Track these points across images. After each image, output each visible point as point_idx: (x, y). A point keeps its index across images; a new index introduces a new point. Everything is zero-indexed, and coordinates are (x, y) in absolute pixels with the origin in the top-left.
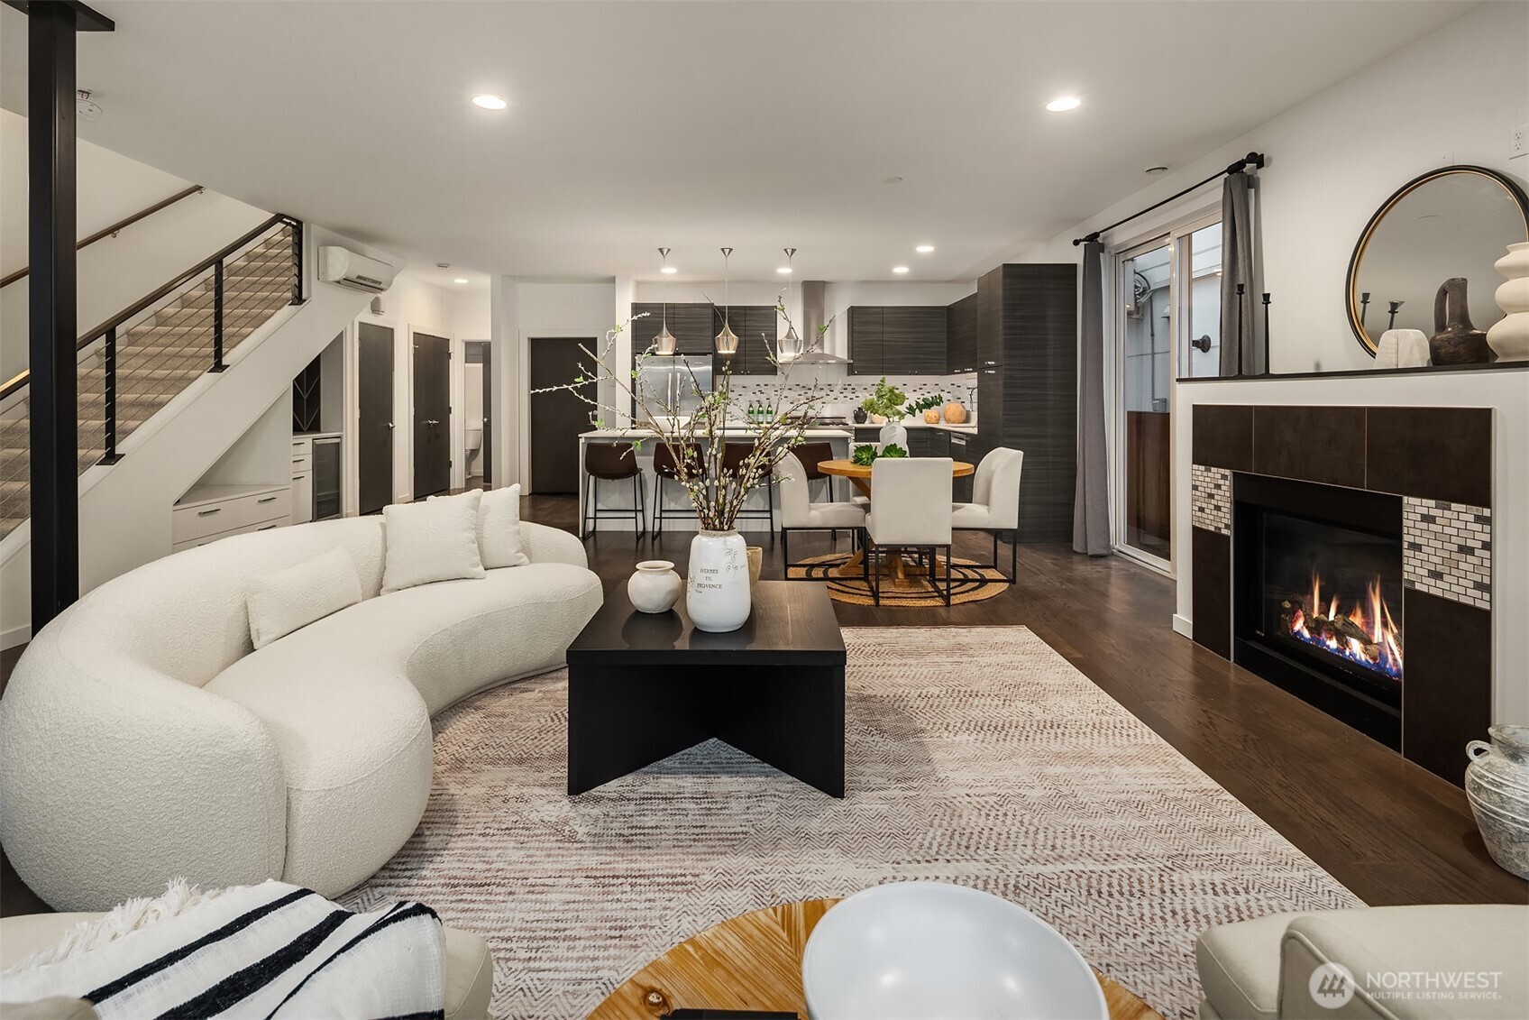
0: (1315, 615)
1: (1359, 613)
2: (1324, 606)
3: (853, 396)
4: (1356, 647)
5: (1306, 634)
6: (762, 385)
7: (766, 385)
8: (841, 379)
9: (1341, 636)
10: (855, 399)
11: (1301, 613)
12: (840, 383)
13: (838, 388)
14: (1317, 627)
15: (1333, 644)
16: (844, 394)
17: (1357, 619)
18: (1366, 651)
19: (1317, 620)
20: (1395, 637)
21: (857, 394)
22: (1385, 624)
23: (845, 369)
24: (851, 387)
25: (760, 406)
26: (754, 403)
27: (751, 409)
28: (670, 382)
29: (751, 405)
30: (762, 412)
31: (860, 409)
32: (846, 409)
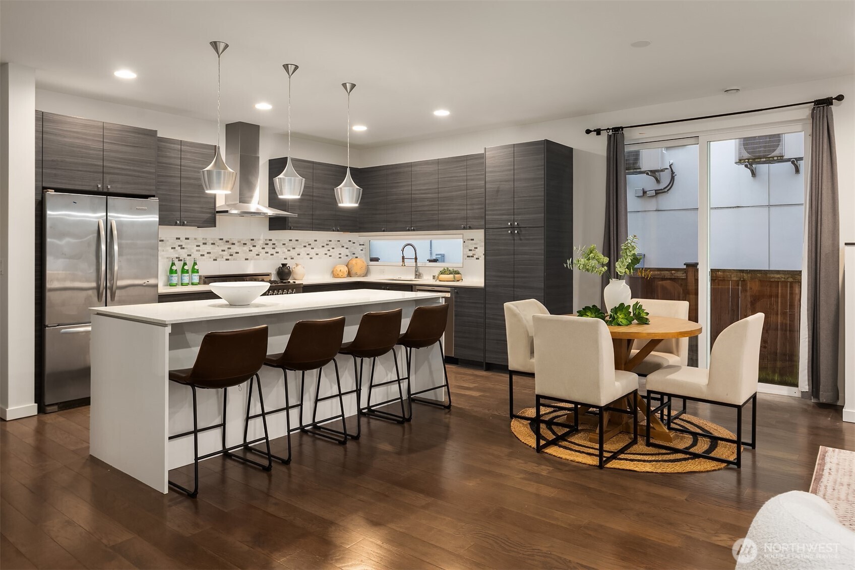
3: (273, 251)
6: (183, 238)
7: (187, 239)
8: (263, 233)
10: (275, 254)
12: (262, 237)
13: (260, 243)
16: (266, 250)
21: (277, 250)
23: (267, 223)
24: (272, 242)
25: (185, 264)
26: (176, 262)
27: (174, 268)
28: (103, 233)
29: (173, 264)
30: (187, 272)
31: (284, 265)
32: (269, 266)
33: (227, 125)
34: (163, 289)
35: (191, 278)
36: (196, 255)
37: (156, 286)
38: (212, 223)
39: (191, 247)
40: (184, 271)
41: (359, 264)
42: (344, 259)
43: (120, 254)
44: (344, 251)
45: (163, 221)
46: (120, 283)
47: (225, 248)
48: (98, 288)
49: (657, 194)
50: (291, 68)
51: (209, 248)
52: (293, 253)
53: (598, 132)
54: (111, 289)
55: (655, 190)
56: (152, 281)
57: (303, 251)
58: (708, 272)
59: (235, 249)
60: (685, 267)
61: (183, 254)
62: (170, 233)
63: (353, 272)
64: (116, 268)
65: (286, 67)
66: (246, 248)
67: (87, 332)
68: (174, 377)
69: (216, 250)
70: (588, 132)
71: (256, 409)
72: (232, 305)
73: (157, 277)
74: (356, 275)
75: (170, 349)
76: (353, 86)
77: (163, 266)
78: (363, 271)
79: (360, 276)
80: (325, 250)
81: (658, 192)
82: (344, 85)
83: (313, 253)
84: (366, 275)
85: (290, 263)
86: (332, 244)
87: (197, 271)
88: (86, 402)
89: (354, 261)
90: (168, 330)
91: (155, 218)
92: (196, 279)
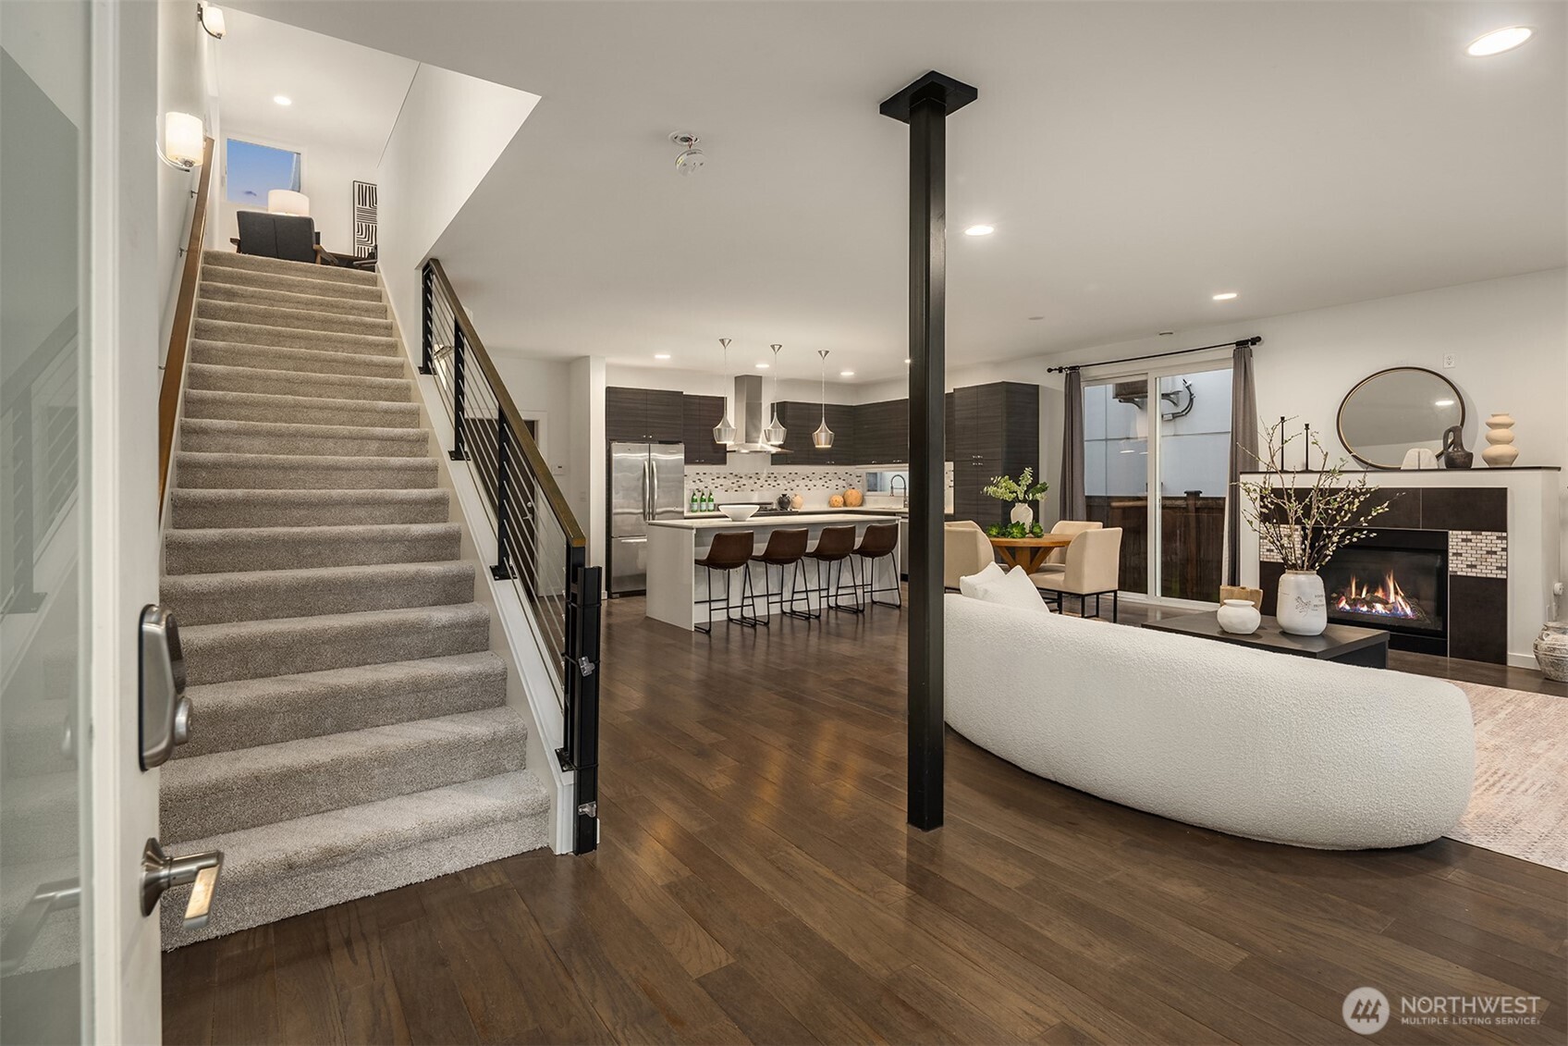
0: (1353, 596)
1: (1381, 590)
2: (1359, 591)
3: (775, 484)
4: (1379, 607)
5: (1348, 607)
7: (705, 474)
8: (767, 468)
9: (1370, 604)
10: (776, 486)
11: (1343, 598)
12: (765, 472)
13: (764, 477)
14: (1353, 603)
15: (1365, 609)
16: (769, 482)
17: (1380, 594)
18: (1385, 608)
19: (1354, 599)
20: (1402, 598)
21: (778, 482)
22: (1396, 593)
23: (770, 460)
24: (774, 475)
25: (703, 494)
26: (696, 492)
27: (695, 497)
28: (647, 470)
29: (694, 494)
30: (705, 500)
31: (784, 495)
32: (771, 496)
33: (736, 378)
34: (686, 514)
35: (707, 506)
36: (711, 487)
37: (683, 512)
38: (723, 461)
39: (708, 480)
40: (702, 500)
41: (854, 495)
42: (841, 489)
43: (658, 488)
44: (841, 483)
45: (688, 461)
46: (658, 510)
47: (735, 481)
48: (644, 513)
49: (1174, 418)
50: (777, 347)
51: (721, 481)
52: (793, 485)
53: (1060, 370)
54: (652, 513)
55: (1173, 414)
56: (679, 509)
57: (802, 483)
58: (1158, 500)
59: (743, 481)
60: (1185, 495)
61: (701, 486)
62: (691, 470)
63: (848, 502)
64: (656, 497)
65: (773, 347)
66: (752, 481)
67: (644, 543)
68: (697, 562)
69: (727, 483)
70: (1050, 370)
71: (748, 594)
72: (733, 521)
73: (683, 506)
74: (851, 505)
75: (696, 546)
76: (827, 352)
77: (687, 496)
78: (859, 501)
79: (854, 506)
80: (822, 482)
81: (1175, 416)
82: (820, 352)
83: (811, 484)
84: (861, 505)
85: (789, 493)
86: (829, 476)
87: (713, 500)
88: (643, 593)
89: (849, 492)
90: (694, 531)
91: (682, 456)
92: (711, 507)
